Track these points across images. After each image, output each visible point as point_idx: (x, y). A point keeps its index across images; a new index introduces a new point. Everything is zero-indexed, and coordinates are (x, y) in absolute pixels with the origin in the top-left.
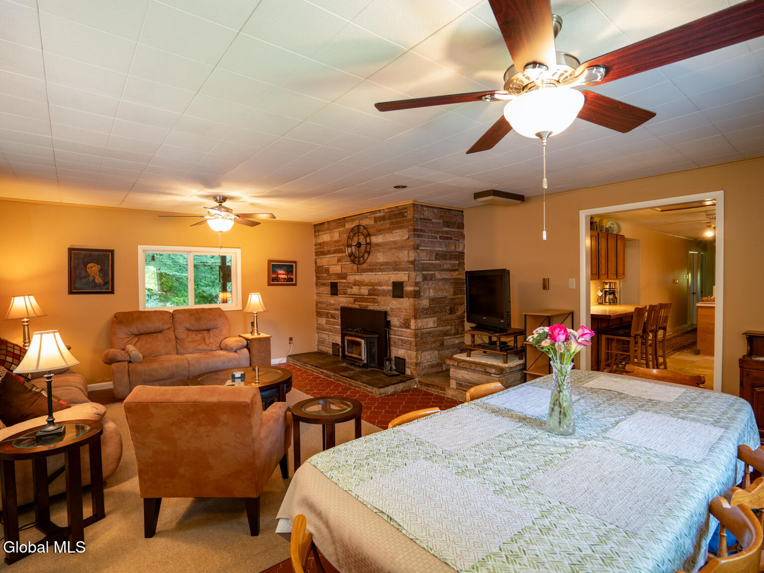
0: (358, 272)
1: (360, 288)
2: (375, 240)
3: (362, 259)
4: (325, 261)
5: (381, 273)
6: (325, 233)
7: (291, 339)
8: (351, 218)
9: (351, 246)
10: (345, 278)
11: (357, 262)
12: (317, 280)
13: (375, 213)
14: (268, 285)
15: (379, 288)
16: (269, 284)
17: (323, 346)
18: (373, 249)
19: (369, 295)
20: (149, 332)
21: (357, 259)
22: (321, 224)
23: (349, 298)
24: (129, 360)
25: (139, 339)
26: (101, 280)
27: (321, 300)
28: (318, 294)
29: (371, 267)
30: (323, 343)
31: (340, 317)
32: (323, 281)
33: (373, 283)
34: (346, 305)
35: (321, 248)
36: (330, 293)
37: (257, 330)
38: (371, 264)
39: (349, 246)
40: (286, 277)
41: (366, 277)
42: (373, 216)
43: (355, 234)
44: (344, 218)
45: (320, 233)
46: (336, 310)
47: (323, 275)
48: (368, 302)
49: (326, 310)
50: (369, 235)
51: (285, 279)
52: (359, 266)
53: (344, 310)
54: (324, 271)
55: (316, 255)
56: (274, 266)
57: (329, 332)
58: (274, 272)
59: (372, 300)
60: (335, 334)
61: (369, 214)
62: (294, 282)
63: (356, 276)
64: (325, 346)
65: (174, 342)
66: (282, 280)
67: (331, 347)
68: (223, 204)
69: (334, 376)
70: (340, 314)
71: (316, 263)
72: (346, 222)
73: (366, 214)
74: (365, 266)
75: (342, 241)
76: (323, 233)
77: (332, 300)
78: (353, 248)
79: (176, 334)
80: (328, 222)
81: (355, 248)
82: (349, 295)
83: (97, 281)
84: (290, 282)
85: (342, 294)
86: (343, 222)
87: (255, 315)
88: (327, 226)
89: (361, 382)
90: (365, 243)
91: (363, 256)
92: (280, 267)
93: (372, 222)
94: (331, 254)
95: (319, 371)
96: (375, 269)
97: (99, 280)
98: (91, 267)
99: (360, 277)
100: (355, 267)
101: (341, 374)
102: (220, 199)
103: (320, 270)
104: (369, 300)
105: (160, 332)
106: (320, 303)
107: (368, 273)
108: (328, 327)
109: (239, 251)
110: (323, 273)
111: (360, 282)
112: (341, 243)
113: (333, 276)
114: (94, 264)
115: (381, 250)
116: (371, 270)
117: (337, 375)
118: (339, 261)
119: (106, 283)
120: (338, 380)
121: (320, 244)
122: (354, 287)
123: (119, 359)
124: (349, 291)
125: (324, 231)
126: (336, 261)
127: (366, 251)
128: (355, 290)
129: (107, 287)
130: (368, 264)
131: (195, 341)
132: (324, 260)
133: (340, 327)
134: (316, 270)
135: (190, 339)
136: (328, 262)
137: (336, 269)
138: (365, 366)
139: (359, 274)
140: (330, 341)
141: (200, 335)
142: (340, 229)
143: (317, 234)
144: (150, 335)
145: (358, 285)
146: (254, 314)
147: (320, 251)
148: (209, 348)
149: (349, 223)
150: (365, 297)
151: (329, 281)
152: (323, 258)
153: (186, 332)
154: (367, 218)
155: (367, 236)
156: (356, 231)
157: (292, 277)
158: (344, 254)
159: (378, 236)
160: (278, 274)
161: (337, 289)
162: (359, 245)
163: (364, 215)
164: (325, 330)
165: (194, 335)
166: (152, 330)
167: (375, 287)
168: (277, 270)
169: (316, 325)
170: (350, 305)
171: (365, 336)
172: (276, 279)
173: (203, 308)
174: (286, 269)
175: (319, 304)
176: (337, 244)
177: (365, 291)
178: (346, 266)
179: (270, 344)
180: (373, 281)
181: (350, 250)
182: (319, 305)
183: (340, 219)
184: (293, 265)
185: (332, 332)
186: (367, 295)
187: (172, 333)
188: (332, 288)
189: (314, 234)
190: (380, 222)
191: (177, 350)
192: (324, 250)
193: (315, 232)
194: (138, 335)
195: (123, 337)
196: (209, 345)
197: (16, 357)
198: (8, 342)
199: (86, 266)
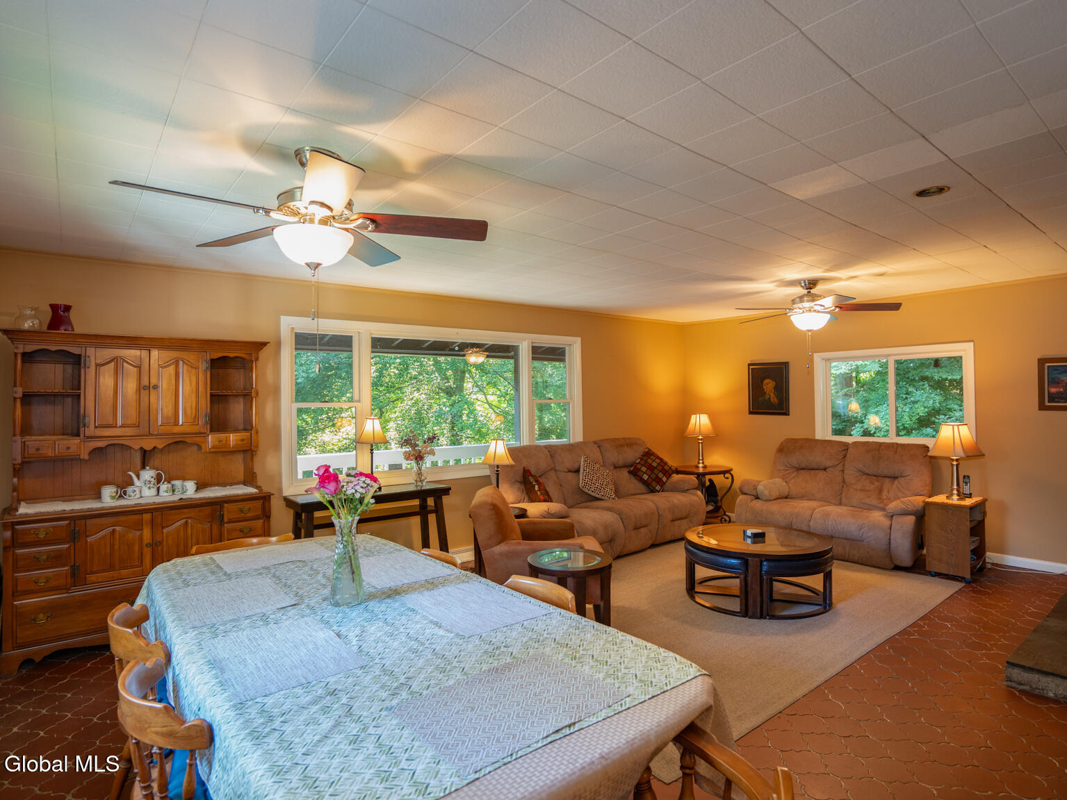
14: (1040, 409)
20: (811, 467)
24: (756, 495)
26: (776, 399)
65: (838, 487)
68: (812, 291)
79: (845, 475)
83: (772, 400)
87: (955, 463)
97: (774, 399)
98: (767, 384)
105: (824, 469)
114: (769, 380)
119: (780, 404)
123: (746, 491)
129: (781, 408)
131: (865, 491)
135: (859, 486)
141: (876, 483)
144: (812, 472)
146: (953, 460)
153: (859, 475)
165: (868, 481)
166: (814, 466)
187: (839, 473)
191: (841, 498)
194: (800, 469)
195: (782, 469)
196: (885, 501)
197: (651, 468)
198: (653, 454)
199: (762, 383)
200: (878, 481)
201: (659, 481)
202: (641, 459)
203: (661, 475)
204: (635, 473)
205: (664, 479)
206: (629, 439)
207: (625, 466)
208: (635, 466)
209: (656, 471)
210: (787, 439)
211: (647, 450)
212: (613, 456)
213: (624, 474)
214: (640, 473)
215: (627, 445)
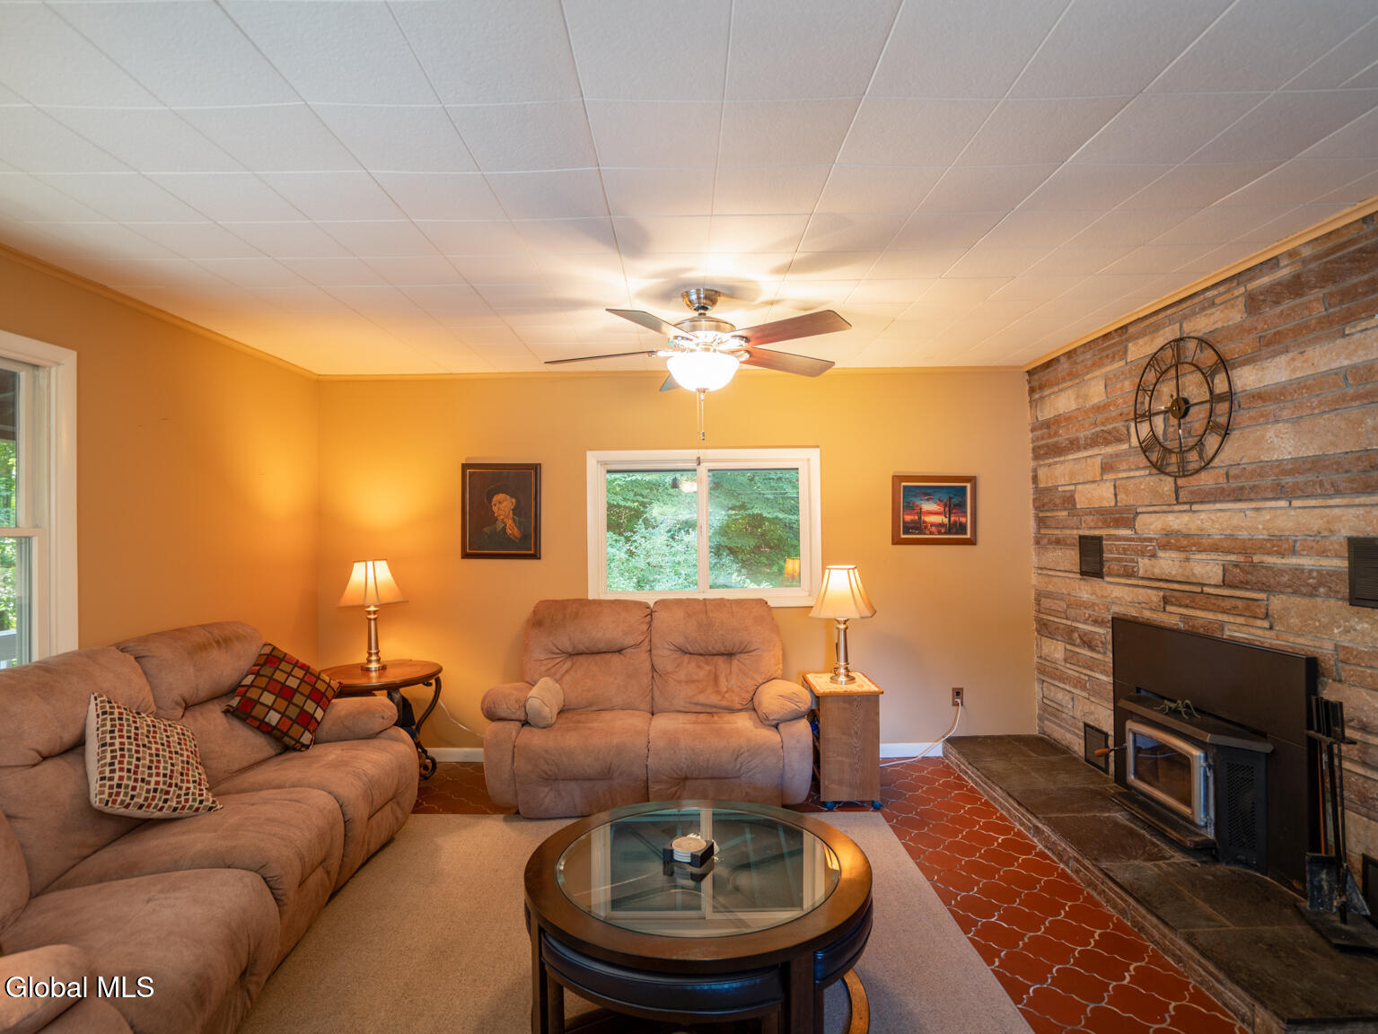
0: (1178, 503)
1: (1188, 559)
2: (1247, 378)
3: (1193, 456)
4: (1060, 473)
5: (1283, 503)
6: (1061, 390)
7: (958, 693)
8: (1147, 323)
9: (1149, 415)
10: (1129, 523)
11: (1173, 468)
12: (1039, 528)
13: (1252, 279)
14: (894, 543)
15: (1271, 560)
16: (897, 541)
17: (1055, 723)
18: (1242, 416)
19: (1225, 584)
20: (595, 650)
21: (1174, 459)
22: (1048, 365)
23: (1142, 591)
24: (523, 718)
25: (573, 664)
26: (516, 530)
27: (1051, 588)
28: (1041, 569)
29: (1234, 484)
30: (1055, 716)
31: (1110, 647)
32: (1057, 532)
33: (1244, 541)
34: (1133, 612)
35: (1050, 436)
36: (1077, 569)
37: (846, 669)
38: (1233, 472)
39: (1143, 416)
40: (946, 520)
41: (1213, 520)
42: (1242, 290)
43: (1163, 373)
44: (1124, 328)
45: (1046, 392)
46: (1096, 622)
47: (1059, 513)
48: (1224, 612)
49: (1067, 619)
50: (1224, 364)
51: (942, 525)
52: (1180, 482)
53: (1122, 626)
54: (1058, 501)
55: (1037, 457)
56: (909, 491)
57: (1075, 687)
58: (910, 507)
59: (1240, 604)
60: (1092, 699)
61: (1222, 289)
62: (968, 536)
63: (1170, 517)
64: (1060, 726)
65: (646, 680)
66: (933, 529)
67: (1083, 734)
68: (709, 312)
69: (1077, 861)
70: (1109, 637)
71: (1035, 479)
72: (1127, 340)
73: (1209, 294)
74: (1206, 480)
75: (1116, 405)
76: (1056, 389)
77: (1086, 591)
78: (1159, 421)
79: (654, 658)
80: (1069, 354)
81: (1166, 420)
82: (1143, 578)
83: (509, 531)
84: (958, 534)
85: (1119, 576)
86: (1121, 343)
87: (842, 627)
88: (1066, 366)
89: (1190, 939)
90: (1207, 397)
91: (1200, 444)
92: (927, 493)
93: (1236, 315)
94: (1079, 449)
95: (1029, 820)
96: (1253, 488)
97: (513, 530)
98: (500, 503)
99: (1186, 518)
100: (1167, 484)
101: (1104, 865)
102: (699, 298)
103: (1046, 500)
104: (1227, 604)
105: (619, 651)
106: (1049, 595)
107: (1218, 506)
108: (1071, 671)
109: (814, 455)
110: (1055, 508)
111: (1187, 536)
112: (1114, 412)
113: (1089, 518)
114: (504, 495)
115: (1286, 414)
116: (1237, 495)
117: (1087, 863)
118: (1106, 468)
119: (525, 537)
120: (1090, 884)
121: (1047, 424)
122: (1161, 554)
123: (503, 715)
124: (1144, 565)
125: (1058, 384)
126: (1098, 471)
127: (1211, 426)
128: (1168, 563)
129: (526, 546)
130: (1223, 471)
131: (693, 682)
132: (1059, 469)
133: (1110, 679)
134: (1035, 500)
135: (682, 675)
136: (1072, 475)
137: (1100, 494)
138: (1205, 851)
139: (1186, 507)
140: (1078, 714)
141: (707, 668)
142: (1109, 368)
143: (1037, 396)
144: (598, 657)
145: (1179, 549)
146: (839, 622)
147: (1047, 446)
148: (724, 703)
149: (1141, 342)
150: (1206, 589)
151: (1075, 532)
152: (1056, 463)
153: (677, 655)
154: (1213, 304)
155: (1213, 374)
156: (1170, 361)
157: (963, 520)
158: (1125, 446)
159: (1267, 364)
160: (920, 513)
161: (1101, 556)
162: (1181, 408)
163: (1196, 300)
164: (1061, 679)
165: (693, 664)
166: (601, 646)
167: (1256, 559)
168: (918, 503)
169: (1036, 659)
170: (1147, 614)
171: (1208, 738)
172: (918, 526)
173: (722, 599)
174: (945, 498)
175: (1043, 600)
176: (1100, 417)
177: (1207, 568)
178: (1131, 485)
179: (878, 714)
180: (1244, 535)
181: (1144, 429)
182: (1046, 603)
183: (1106, 336)
184: (965, 487)
185: (1084, 688)
186: (1216, 586)
187: (645, 656)
188: (1083, 553)
189: (1028, 399)
190: (1277, 303)
191: (653, 699)
192: (1060, 439)
193: (1032, 391)
194: (574, 654)
195: (543, 657)
196: (727, 696)
197: (286, 693)
198: (284, 658)
199: (490, 500)
200: (707, 663)
201: (306, 720)
202: (257, 674)
203: (310, 706)
204: (244, 712)
205: (319, 714)
206: (218, 625)
207: (214, 698)
208: (243, 696)
209: (298, 699)
210: (543, 602)
211: (267, 650)
212: (182, 679)
213: (214, 720)
214: (258, 711)
215: (218, 642)
